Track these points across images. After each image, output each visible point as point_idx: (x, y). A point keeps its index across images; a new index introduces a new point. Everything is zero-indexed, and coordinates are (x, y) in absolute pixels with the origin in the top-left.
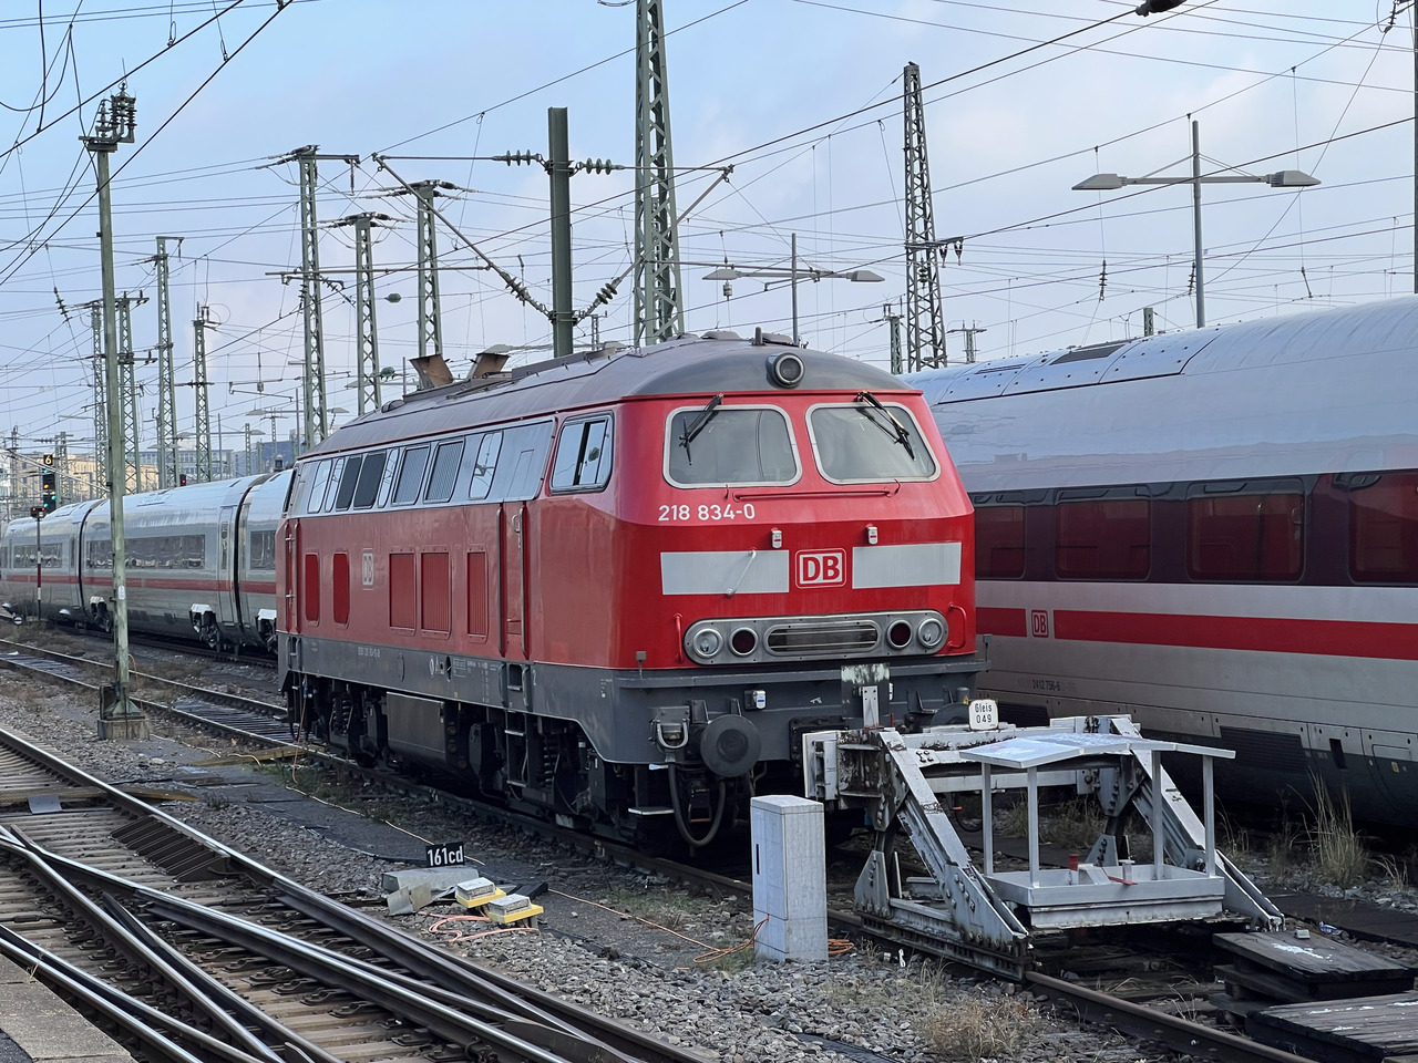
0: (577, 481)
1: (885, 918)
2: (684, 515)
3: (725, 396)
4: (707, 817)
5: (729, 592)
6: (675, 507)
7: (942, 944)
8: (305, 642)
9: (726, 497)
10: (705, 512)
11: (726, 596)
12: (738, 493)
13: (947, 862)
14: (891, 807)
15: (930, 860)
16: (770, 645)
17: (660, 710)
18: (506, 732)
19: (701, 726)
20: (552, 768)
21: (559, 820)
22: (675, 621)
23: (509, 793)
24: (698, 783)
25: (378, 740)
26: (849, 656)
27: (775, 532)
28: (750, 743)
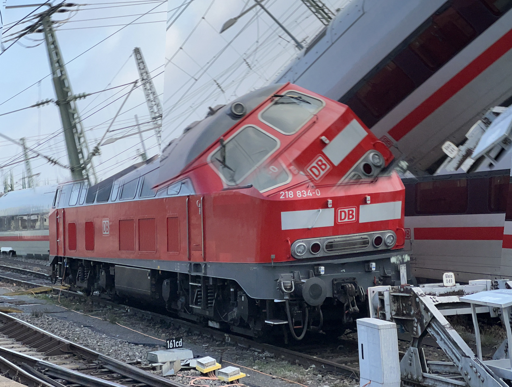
1: (421, 383)
4: (301, 326)
5: (310, 227)
9: (308, 187)
11: (308, 229)
13: (463, 356)
14: (422, 325)
15: (450, 354)
16: (326, 249)
17: (281, 275)
18: (190, 283)
19: (297, 282)
20: (213, 300)
21: (211, 324)
22: (287, 241)
23: (183, 310)
24: (296, 308)
25: (106, 285)
26: (358, 252)
27: (329, 201)
28: (323, 290)
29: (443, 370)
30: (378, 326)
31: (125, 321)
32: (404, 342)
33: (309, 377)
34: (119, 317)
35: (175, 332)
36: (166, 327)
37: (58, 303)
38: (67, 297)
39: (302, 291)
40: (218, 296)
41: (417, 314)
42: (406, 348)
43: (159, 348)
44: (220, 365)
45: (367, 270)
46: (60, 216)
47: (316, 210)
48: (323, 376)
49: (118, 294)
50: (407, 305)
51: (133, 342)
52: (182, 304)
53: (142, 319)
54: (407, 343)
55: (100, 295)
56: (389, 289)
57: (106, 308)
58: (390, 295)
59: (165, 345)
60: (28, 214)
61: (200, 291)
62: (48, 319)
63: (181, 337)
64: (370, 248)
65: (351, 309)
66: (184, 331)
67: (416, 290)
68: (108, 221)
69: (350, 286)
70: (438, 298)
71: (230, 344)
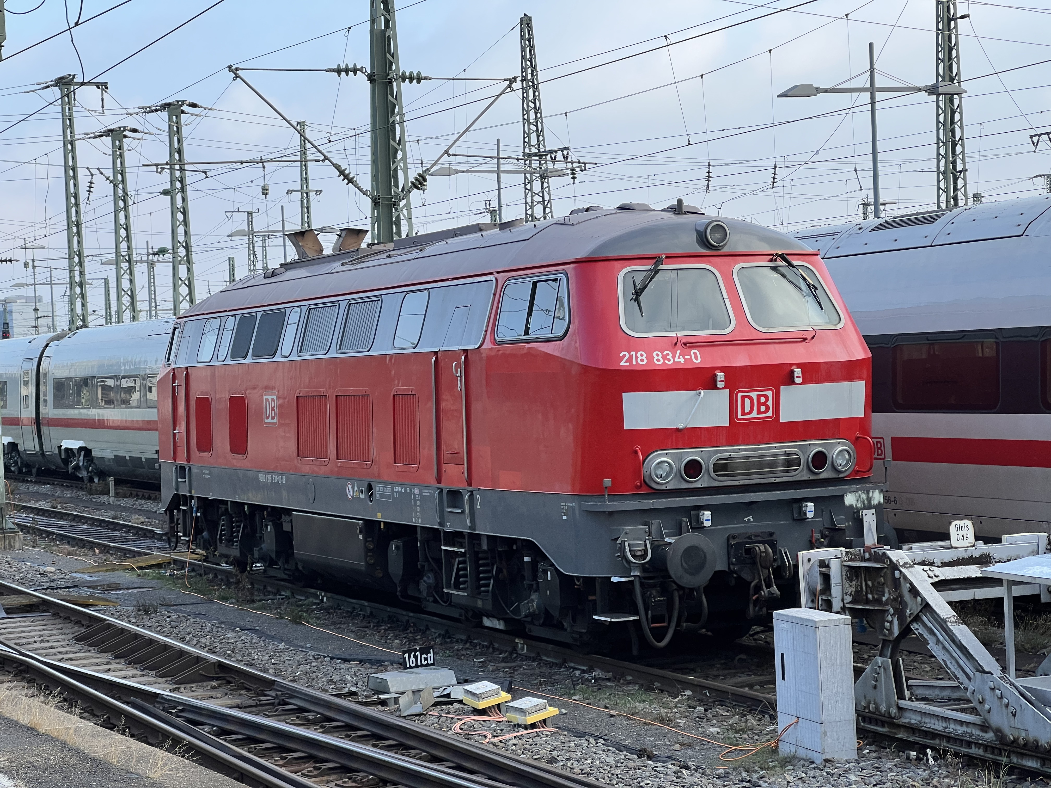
0: (527, 333)
1: (894, 718)
2: (642, 360)
3: (667, 257)
4: (664, 622)
5: (681, 426)
6: (633, 353)
7: (969, 744)
8: (194, 470)
9: (675, 344)
10: (660, 357)
11: (678, 430)
12: (685, 340)
13: (978, 671)
14: (902, 618)
15: (953, 668)
16: (714, 472)
17: (624, 530)
18: (443, 548)
19: (656, 543)
20: (489, 578)
21: (487, 622)
22: (636, 452)
23: (431, 599)
24: (654, 593)
25: (276, 552)
26: (778, 480)
27: (718, 374)
28: (708, 557)
29: (938, 695)
30: (815, 622)
31: (318, 619)
32: (865, 647)
33: (681, 713)
34: (306, 612)
35: (419, 637)
36: (401, 629)
37: (184, 587)
38: (201, 575)
39: (666, 560)
40: (499, 570)
41: (895, 600)
42: (869, 656)
43: (390, 668)
44: (509, 695)
45: (796, 516)
46: (180, 381)
47: (694, 392)
48: (706, 710)
49: (301, 568)
50: (876, 584)
51: (338, 656)
52: (429, 587)
53: (352, 615)
54: (872, 649)
55: (265, 571)
56: (842, 554)
57: (280, 595)
58: (842, 566)
59: (401, 660)
60: (116, 376)
61: (464, 562)
62: (169, 617)
63: (432, 647)
64: (802, 474)
65: (765, 592)
66: (437, 634)
67: (895, 555)
68: (275, 397)
69: (762, 548)
70: (937, 571)
71: (527, 658)
